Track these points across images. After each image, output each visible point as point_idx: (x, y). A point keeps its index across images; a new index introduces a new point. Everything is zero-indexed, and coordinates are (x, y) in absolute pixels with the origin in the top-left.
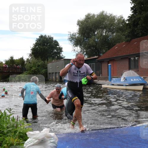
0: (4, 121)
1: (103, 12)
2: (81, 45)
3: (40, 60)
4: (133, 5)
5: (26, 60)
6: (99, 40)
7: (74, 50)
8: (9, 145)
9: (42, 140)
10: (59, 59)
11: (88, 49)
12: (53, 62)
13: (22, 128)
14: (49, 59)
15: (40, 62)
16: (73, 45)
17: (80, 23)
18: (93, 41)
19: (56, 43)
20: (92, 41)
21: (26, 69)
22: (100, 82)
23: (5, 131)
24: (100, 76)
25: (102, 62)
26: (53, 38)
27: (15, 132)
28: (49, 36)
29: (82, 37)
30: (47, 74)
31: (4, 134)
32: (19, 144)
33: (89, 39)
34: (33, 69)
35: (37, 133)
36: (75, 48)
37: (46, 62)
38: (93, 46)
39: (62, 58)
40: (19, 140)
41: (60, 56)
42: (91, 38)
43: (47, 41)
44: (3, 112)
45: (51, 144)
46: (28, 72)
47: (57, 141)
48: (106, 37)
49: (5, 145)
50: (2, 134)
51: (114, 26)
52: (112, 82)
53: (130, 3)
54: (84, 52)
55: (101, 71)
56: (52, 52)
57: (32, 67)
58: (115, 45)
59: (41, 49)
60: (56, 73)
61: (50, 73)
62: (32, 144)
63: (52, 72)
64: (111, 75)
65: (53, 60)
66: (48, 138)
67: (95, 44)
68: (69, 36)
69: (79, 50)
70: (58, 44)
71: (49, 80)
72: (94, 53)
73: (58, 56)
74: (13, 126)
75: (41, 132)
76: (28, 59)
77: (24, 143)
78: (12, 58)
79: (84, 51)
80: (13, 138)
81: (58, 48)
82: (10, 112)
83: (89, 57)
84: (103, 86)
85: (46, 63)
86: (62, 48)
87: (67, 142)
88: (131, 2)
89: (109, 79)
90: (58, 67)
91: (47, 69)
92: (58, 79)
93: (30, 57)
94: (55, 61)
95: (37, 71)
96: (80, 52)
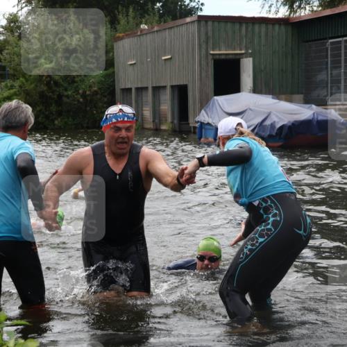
10: (175, 18)
12: (143, 33)
21: (4, 68)
30: (114, 89)
39: (190, 12)
46: (17, 84)
60: (157, 89)
61: (130, 89)
63: (139, 86)
65: (141, 23)
73: (166, 3)
76: (13, 19)
90: (169, 57)
91: (110, 71)
92: (166, 120)
93: (24, 5)
94: (153, 28)
95: (61, 81)
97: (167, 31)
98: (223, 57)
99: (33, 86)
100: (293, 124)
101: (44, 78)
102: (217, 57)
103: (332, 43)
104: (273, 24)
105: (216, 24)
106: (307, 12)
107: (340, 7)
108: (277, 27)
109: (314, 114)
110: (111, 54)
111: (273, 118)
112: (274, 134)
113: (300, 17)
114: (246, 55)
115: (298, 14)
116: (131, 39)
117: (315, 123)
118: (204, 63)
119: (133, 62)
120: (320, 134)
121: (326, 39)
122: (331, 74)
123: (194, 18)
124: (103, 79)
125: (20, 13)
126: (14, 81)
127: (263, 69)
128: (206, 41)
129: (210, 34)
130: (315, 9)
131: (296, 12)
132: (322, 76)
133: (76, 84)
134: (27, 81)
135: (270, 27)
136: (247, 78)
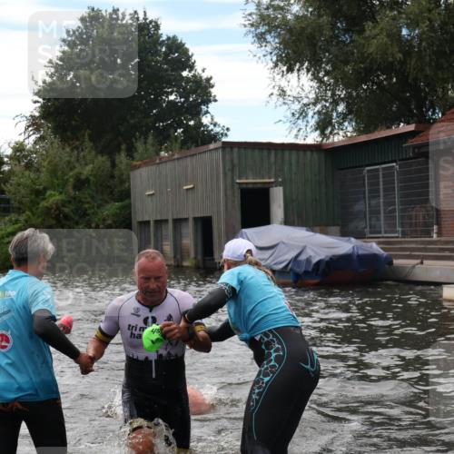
5: (6, 151)
6: (423, 33)
7: (283, 93)
10: (197, 146)
11: (356, 87)
12: (163, 161)
14: (140, 146)
15: (91, 164)
16: (276, 65)
18: (385, 39)
19: (178, 55)
20: (383, 39)
21: (8, 201)
22: (432, 269)
24: (429, 233)
26: (157, 27)
28: (134, 16)
29: (325, 19)
30: (131, 223)
33: (362, 31)
34: (51, 200)
36: (283, 83)
37: (122, 158)
38: (388, 69)
39: (213, 138)
41: (200, 124)
42: (374, 20)
46: (22, 218)
54: (335, 103)
56: (157, 103)
57: (45, 189)
60: (178, 222)
61: (148, 222)
63: (159, 218)
65: (161, 150)
67: (399, 56)
68: (252, 9)
69: (307, 88)
70: (189, 58)
73: (187, 129)
76: (19, 148)
79: (333, 94)
83: (366, 130)
84: (448, 292)
85: (123, 167)
86: (208, 80)
90: (191, 186)
91: (126, 202)
92: (189, 256)
93: (31, 133)
94: (173, 155)
95: (72, 214)
96: (315, 104)
97: (189, 159)
98: (250, 186)
99: (40, 220)
100: (331, 259)
101: (53, 211)
102: (244, 186)
103: (368, 171)
104: (305, 151)
105: (242, 151)
106: (341, 138)
107: (376, 133)
108: (309, 153)
109: (353, 248)
110: (127, 185)
111: (309, 252)
112: (310, 269)
113: (334, 143)
114: (276, 184)
115: (330, 140)
116: (150, 167)
117: (355, 258)
118: (229, 193)
119: (151, 193)
120: (361, 270)
121: (362, 166)
122: (369, 204)
123: (218, 144)
124: (118, 211)
125: (27, 141)
126: (19, 215)
127: (294, 198)
128: (232, 169)
129: (236, 161)
130: (349, 134)
131: (328, 138)
132: (359, 207)
133: (88, 217)
134: (33, 215)
135: (301, 153)
136: (277, 209)
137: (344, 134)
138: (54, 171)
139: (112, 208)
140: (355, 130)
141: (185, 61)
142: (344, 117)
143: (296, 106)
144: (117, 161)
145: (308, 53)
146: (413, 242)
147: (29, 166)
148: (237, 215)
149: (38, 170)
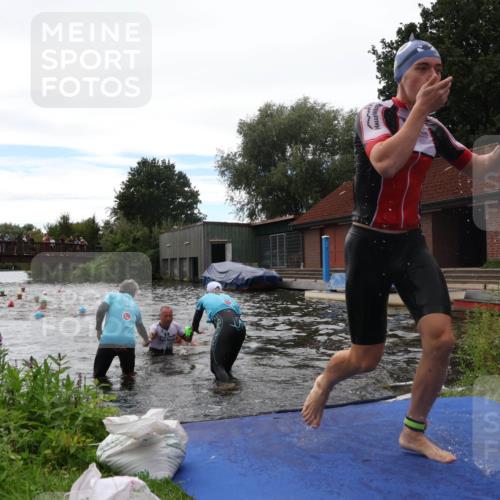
0: (42, 388)
1: (306, 99)
2: (248, 186)
3: (139, 225)
4: (383, 84)
5: (101, 224)
6: (297, 173)
7: (232, 199)
8: (57, 451)
9: (146, 440)
10: (191, 223)
11: (267, 197)
12: (175, 230)
13: (92, 406)
14: (164, 223)
15: (140, 231)
17: (246, 129)
18: (281, 176)
19: (183, 180)
20: (279, 175)
21: (101, 249)
22: (300, 283)
23: (47, 415)
24: (299, 266)
25: (304, 229)
26: (173, 166)
27: (74, 417)
28: (164, 162)
29: (253, 165)
30: (158, 258)
31: (45, 423)
32: (84, 450)
33: (270, 171)
35: (131, 420)
36: (233, 194)
37: (156, 229)
38: (282, 189)
39: (200, 220)
40: (83, 439)
41: (193, 213)
42: (275, 166)
43: (159, 173)
44: (40, 362)
45: (169, 450)
47: (184, 442)
48: (315, 165)
49: (48, 452)
50: (39, 421)
51: (336, 136)
52: (332, 284)
53: (377, 77)
54: (257, 204)
55: (304, 254)
56: (172, 203)
58: (338, 186)
59: (143, 195)
60: (182, 259)
61: (166, 261)
62: (118, 448)
63: (172, 257)
64: (328, 266)
65: (174, 225)
66: (161, 434)
67: (286, 183)
68: (219, 159)
69: (244, 197)
70: (188, 181)
71: (164, 277)
72: (284, 207)
73: (187, 215)
74: (68, 402)
75: (143, 417)
76: (107, 223)
77: (97, 447)
78: (65, 219)
79: (256, 200)
80: (67, 433)
81: (187, 192)
82: (59, 365)
83: (271, 218)
84: (308, 294)
85: (156, 233)
86: (197, 192)
87: (210, 444)
88: (379, 75)
89: (324, 277)
90: (188, 242)
91: (157, 249)
92: (186, 276)
93: (113, 216)
94: (180, 228)
96: (248, 204)
97: (187, 231)
98: (216, 243)
100: (253, 278)
102: (213, 243)
103: (272, 237)
104: (243, 226)
105: (213, 226)
106: (259, 221)
107: (276, 219)
109: (264, 273)
110: (158, 241)
111: (243, 275)
112: (244, 283)
113: (256, 223)
114: (228, 242)
116: (168, 233)
117: (265, 277)
118: (206, 246)
119: (169, 245)
120: (268, 283)
121: (269, 234)
122: (272, 252)
123: (202, 223)
124: (153, 254)
125: (111, 220)
127: (237, 249)
128: (207, 235)
129: (210, 231)
130: (263, 219)
131: (254, 221)
132: (268, 253)
135: (241, 227)
136: (229, 254)
137: (261, 219)
138: (123, 235)
139: (151, 252)
140: (267, 217)
141: (187, 183)
142: (262, 210)
143: (239, 206)
144: (153, 229)
145: (245, 181)
146: (292, 270)
147: (111, 232)
148: (210, 258)
149: (116, 234)
